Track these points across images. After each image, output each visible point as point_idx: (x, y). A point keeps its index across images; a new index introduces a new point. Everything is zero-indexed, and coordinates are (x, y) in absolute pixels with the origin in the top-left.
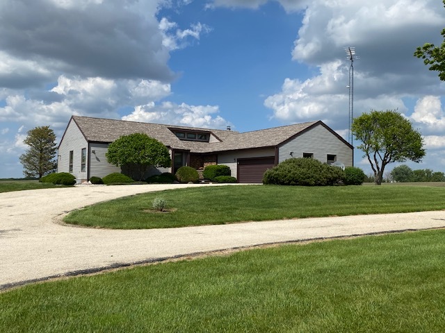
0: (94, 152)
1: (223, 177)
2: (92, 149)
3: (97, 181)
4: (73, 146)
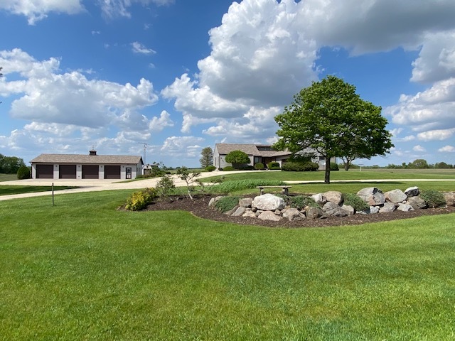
2: (221, 157)
3: (221, 170)
4: (216, 155)
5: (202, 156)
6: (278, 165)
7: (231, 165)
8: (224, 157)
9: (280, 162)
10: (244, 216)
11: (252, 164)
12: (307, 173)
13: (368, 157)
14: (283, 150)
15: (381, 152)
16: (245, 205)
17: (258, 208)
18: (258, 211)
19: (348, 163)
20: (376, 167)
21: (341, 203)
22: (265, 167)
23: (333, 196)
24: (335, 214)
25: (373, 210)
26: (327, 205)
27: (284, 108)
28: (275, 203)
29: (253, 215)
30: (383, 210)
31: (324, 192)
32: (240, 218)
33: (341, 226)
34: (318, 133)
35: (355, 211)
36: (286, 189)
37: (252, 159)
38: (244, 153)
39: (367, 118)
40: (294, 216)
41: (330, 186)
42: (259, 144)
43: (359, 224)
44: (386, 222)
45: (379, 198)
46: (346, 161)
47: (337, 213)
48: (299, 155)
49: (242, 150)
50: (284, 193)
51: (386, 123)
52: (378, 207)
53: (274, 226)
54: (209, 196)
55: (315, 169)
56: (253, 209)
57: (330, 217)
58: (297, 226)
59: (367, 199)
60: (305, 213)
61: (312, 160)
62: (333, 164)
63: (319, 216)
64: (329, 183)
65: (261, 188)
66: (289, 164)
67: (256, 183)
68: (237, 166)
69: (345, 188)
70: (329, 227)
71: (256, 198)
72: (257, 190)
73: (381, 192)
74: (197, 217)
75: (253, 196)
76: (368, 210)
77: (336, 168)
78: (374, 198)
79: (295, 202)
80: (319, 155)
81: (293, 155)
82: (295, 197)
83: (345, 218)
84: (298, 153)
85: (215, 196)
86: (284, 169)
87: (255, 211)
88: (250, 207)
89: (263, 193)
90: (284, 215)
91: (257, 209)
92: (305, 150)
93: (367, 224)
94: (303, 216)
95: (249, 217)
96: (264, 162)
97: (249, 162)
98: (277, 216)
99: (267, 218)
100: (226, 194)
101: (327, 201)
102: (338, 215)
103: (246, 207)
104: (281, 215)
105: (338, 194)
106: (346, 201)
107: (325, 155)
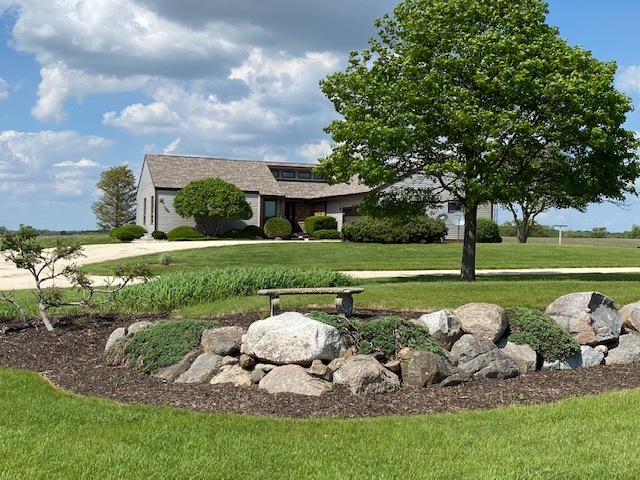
0: (162, 201)
1: (324, 231)
2: (160, 197)
3: (159, 236)
4: (146, 192)
5: (101, 193)
6: (333, 224)
7: (191, 222)
8: (169, 199)
9: (339, 217)
10: (214, 381)
11: (255, 221)
12: (413, 248)
13: (580, 206)
14: (345, 179)
15: (614, 191)
16: (220, 347)
17: (259, 355)
18: (259, 366)
19: (526, 220)
20: (600, 234)
21: (502, 338)
22: (294, 232)
23: (480, 317)
24: (484, 371)
25: (590, 356)
26: (463, 344)
27: (347, 57)
28: (312, 341)
29: (242, 378)
30: (615, 356)
31: (454, 305)
32: (204, 390)
33: (500, 409)
34: (446, 131)
35: (540, 360)
36: (347, 297)
37: (255, 204)
38: (231, 188)
39: (579, 93)
40: (367, 380)
41: (473, 289)
42: (278, 160)
43: (549, 399)
44: (624, 392)
45: (607, 322)
46: (520, 216)
47: (491, 367)
48: (392, 195)
49: (227, 179)
50: (339, 310)
51: (628, 109)
52: (603, 348)
53: (306, 413)
54: (109, 321)
55: (435, 236)
56: (244, 359)
57: (470, 381)
58: (373, 411)
59: (574, 324)
60: (398, 371)
61: (429, 211)
62: (484, 222)
63: (438, 378)
64: (474, 277)
65: (272, 296)
66: (364, 221)
67: (260, 279)
68: (209, 227)
69: (514, 294)
70: (464, 412)
71: (255, 326)
72: (260, 300)
73: (611, 305)
74: (63, 390)
75: (245, 320)
76: (574, 356)
77: (494, 235)
78: (592, 322)
79: (370, 338)
80: (446, 195)
81: (373, 195)
82: (374, 322)
83: (513, 383)
84: (387, 190)
85: (129, 320)
86: (348, 237)
87: (249, 367)
88: (235, 352)
89: (277, 311)
90: (338, 377)
91: (257, 360)
92: (407, 183)
93: (573, 398)
94: (393, 379)
95: (230, 388)
96: (292, 214)
97: (247, 212)
98: (316, 382)
99: (284, 388)
100: (165, 312)
101: (462, 332)
102: (493, 375)
103: (223, 354)
104: (328, 376)
105: (495, 310)
106: (515, 332)
107: (463, 195)
